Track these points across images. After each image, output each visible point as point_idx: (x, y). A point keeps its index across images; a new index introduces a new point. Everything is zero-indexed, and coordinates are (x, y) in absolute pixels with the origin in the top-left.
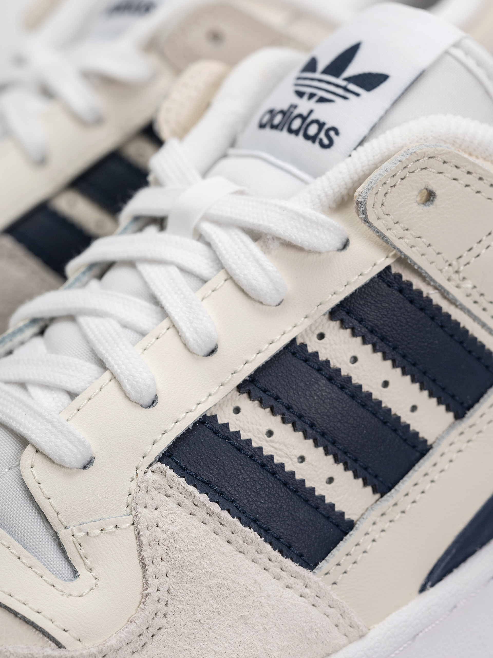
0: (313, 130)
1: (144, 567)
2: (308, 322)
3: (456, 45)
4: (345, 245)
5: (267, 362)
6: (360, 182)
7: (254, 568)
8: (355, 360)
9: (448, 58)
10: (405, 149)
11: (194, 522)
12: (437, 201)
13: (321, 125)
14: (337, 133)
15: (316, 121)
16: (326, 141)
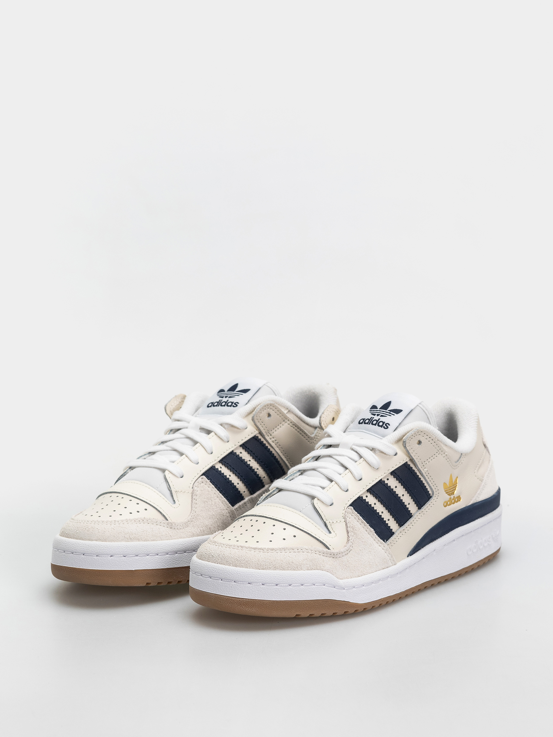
0: (381, 424)
1: (348, 532)
2: (385, 475)
3: (420, 404)
4: (396, 454)
5: (375, 484)
6: (404, 436)
7: (372, 539)
8: (396, 487)
9: (418, 407)
10: (415, 429)
11: (358, 523)
12: (422, 444)
13: (384, 423)
14: (389, 425)
15: (382, 422)
16: (386, 427)
